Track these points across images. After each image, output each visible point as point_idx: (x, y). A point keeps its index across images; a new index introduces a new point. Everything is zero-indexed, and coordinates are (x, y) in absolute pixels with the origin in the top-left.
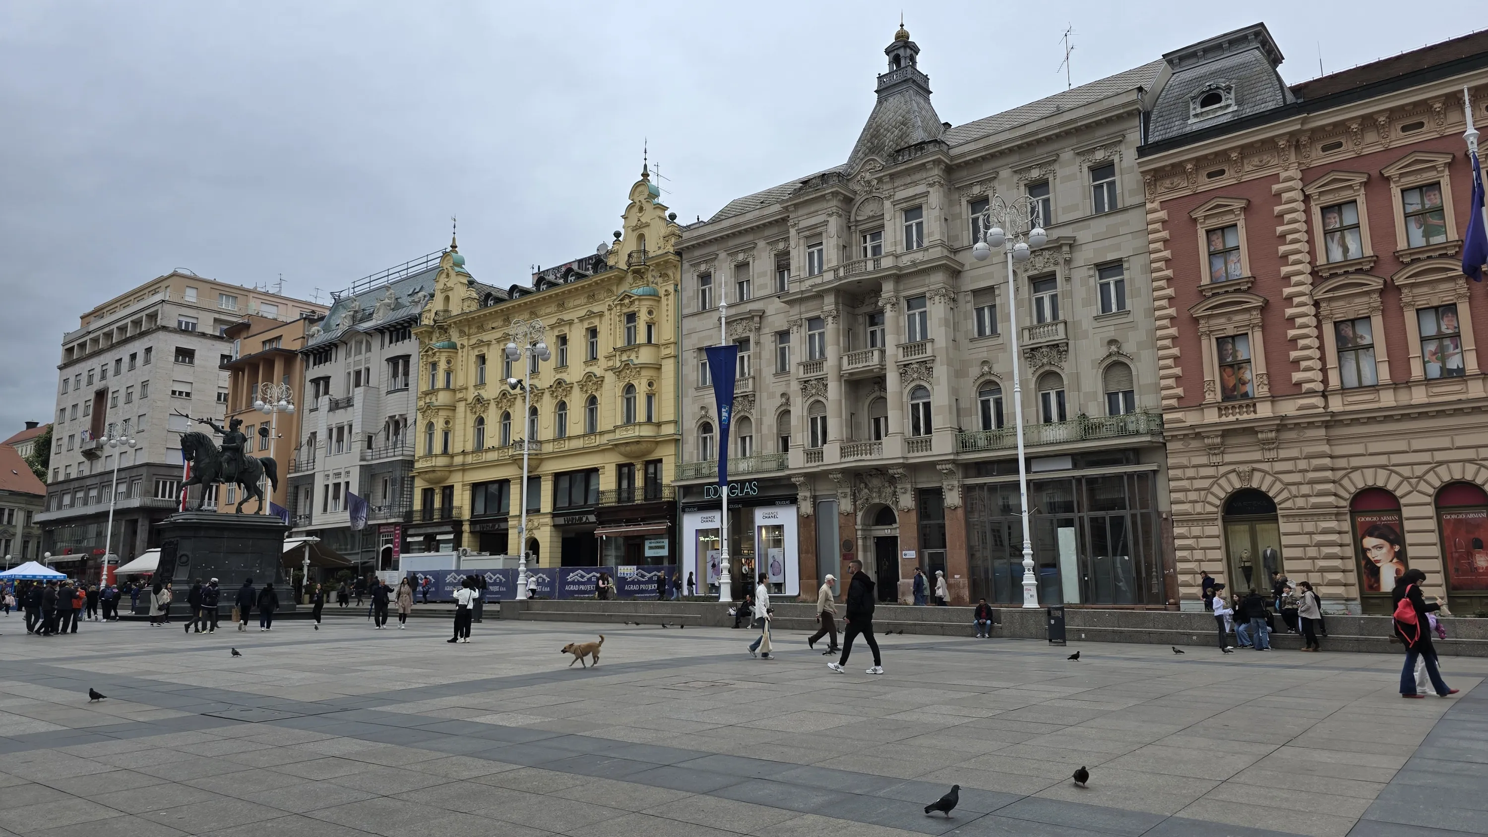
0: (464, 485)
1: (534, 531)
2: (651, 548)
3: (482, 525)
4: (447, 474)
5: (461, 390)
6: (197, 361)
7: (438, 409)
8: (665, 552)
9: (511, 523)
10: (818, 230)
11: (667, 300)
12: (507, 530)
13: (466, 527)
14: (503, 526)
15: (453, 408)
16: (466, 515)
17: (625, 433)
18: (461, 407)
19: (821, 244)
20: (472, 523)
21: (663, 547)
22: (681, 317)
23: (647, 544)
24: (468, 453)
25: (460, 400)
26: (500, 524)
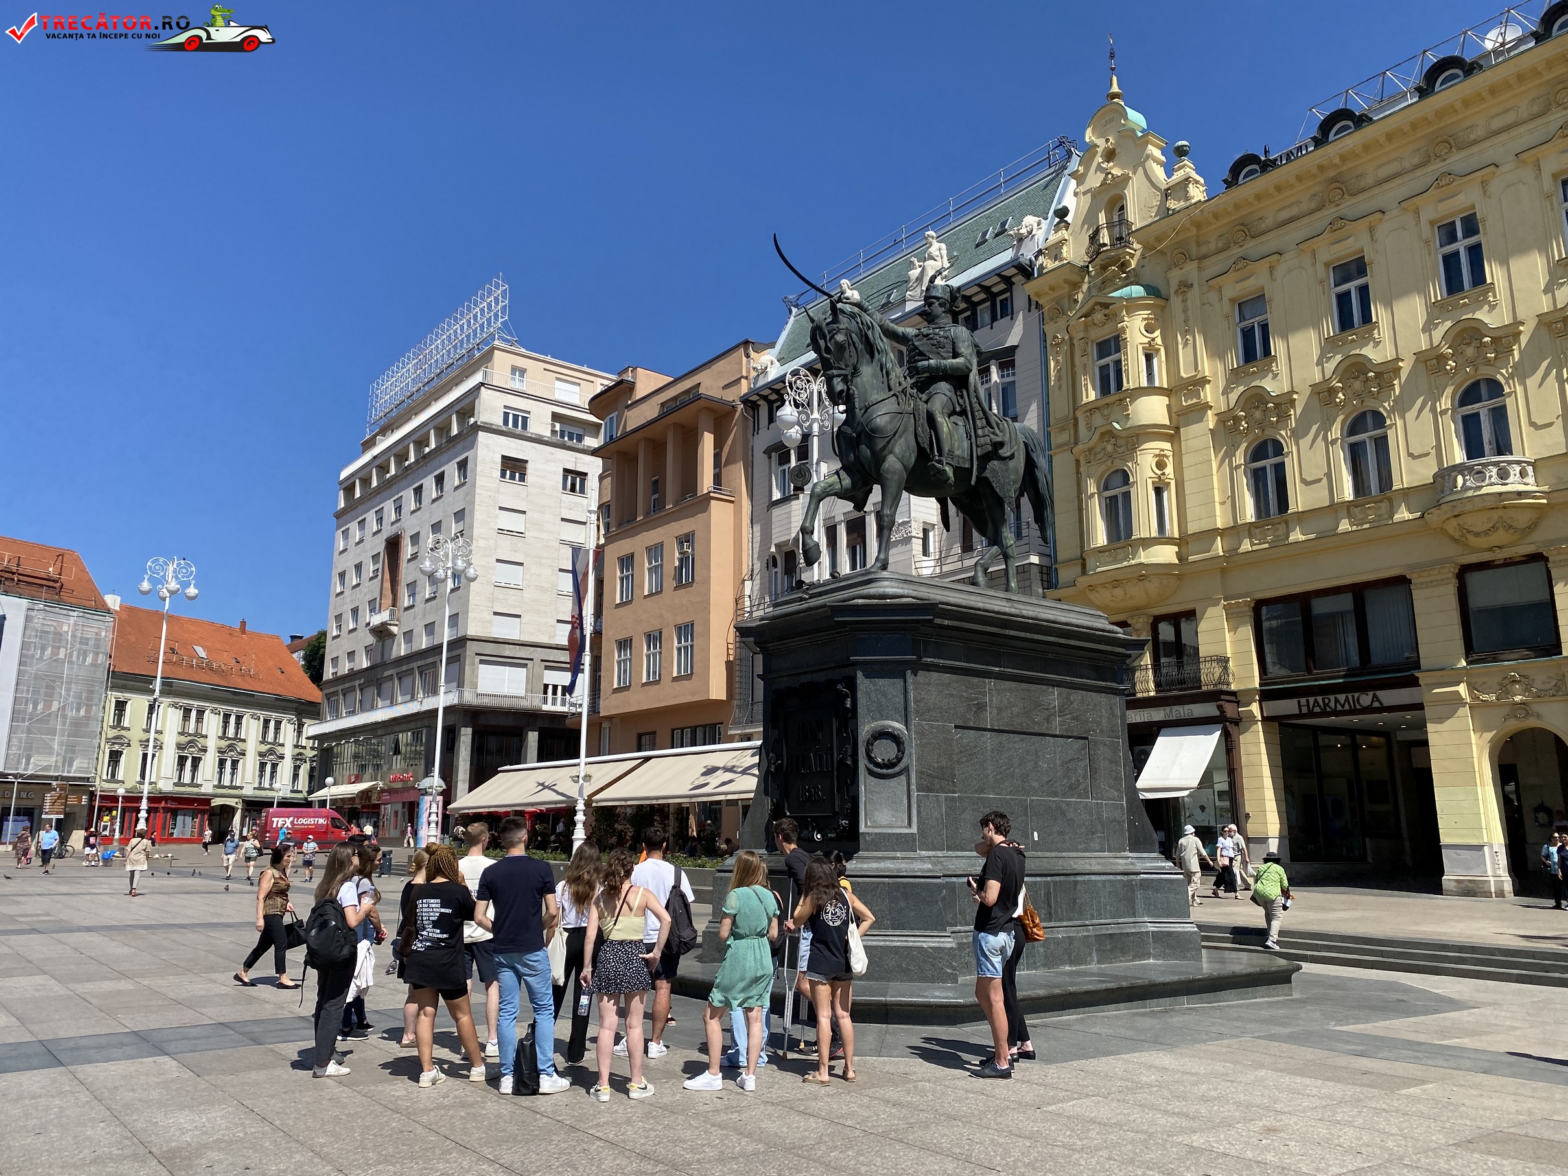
0: (1228, 606)
1: (1536, 711)
3: (1303, 701)
4: (1173, 583)
5: (1190, 387)
6: (529, 477)
7: (1136, 436)
9: (1429, 689)
12: (1420, 707)
13: (1250, 708)
15: (1171, 432)
16: (1250, 680)
18: (1195, 424)
20: (1268, 696)
24: (1235, 529)
25: (1191, 410)
26: (1380, 693)
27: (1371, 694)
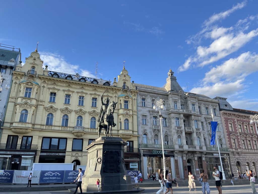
0: (39, 137)
1: (78, 157)
2: (132, 166)
3: (47, 153)
4: (30, 131)
5: (41, 101)
7: (31, 106)
8: (137, 167)
9: (67, 154)
10: (177, 101)
11: (135, 101)
12: (65, 156)
13: (39, 154)
14: (61, 154)
15: (37, 107)
16: (39, 149)
17: (126, 132)
18: (41, 108)
19: (176, 103)
20: (42, 152)
21: (136, 166)
22: (137, 106)
23: (131, 164)
24: (43, 125)
25: (41, 105)
26: (59, 153)
27: (58, 153)
